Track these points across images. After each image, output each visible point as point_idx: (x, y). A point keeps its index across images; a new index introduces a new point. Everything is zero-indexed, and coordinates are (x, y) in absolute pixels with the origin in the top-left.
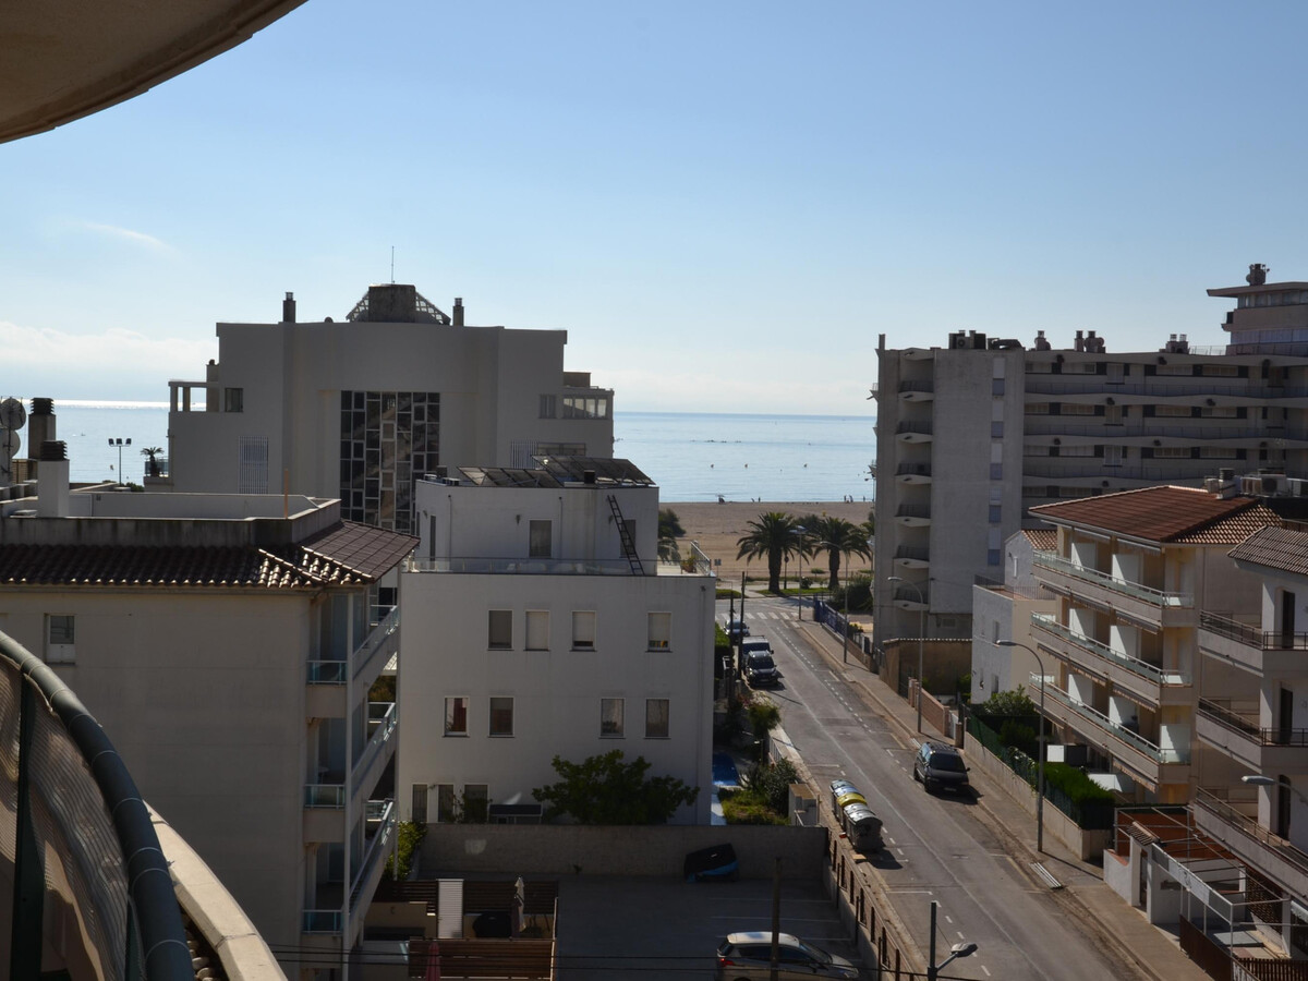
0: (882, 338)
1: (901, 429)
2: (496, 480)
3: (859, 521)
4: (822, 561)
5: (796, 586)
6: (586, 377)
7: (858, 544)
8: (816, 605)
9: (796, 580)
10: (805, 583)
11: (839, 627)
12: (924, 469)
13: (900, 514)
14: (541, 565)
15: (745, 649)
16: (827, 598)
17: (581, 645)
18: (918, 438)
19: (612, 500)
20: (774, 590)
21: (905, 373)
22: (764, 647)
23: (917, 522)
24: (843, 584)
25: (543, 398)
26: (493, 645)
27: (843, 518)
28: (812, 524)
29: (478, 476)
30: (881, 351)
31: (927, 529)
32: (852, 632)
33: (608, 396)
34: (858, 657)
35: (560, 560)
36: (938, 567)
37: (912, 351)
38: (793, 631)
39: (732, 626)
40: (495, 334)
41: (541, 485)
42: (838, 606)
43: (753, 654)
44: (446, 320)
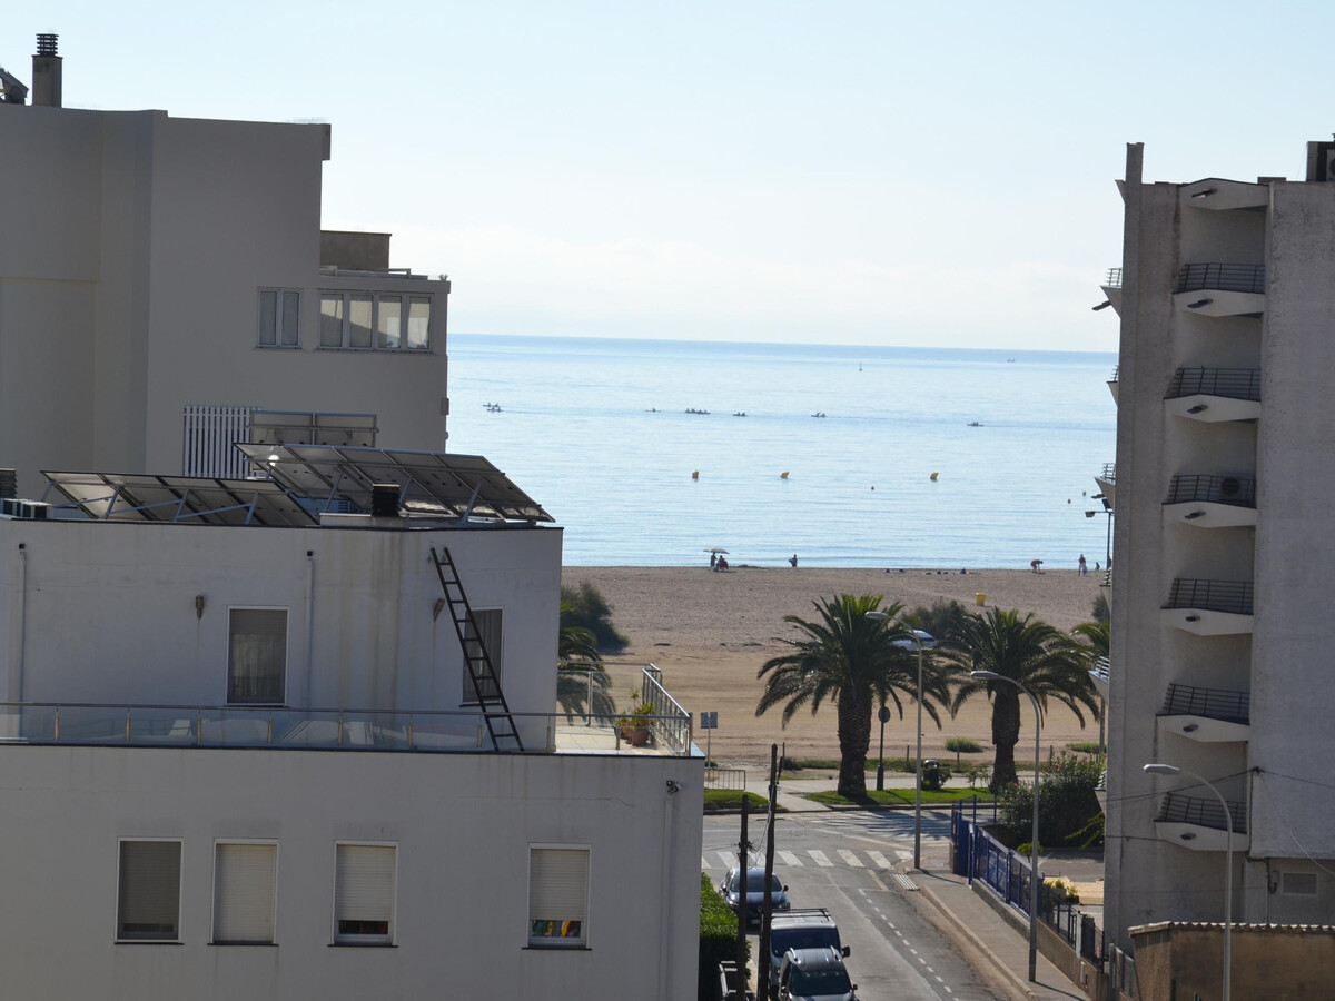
0: (1135, 153)
1: (1180, 387)
2: (141, 507)
3: (1069, 618)
4: (975, 719)
5: (906, 782)
6: (377, 245)
7: (1070, 680)
8: (960, 833)
9: (908, 767)
10: (932, 777)
11: (1016, 889)
12: (1238, 490)
13: (1174, 603)
14: (258, 725)
15: (777, 943)
16: (985, 815)
17: (357, 930)
18: (1224, 409)
19: (442, 561)
20: (851, 793)
21: (1194, 243)
22: (827, 937)
23: (1217, 623)
24: (1027, 779)
25: (268, 296)
26: (130, 930)
27: (1026, 610)
28: (950, 624)
29: (97, 495)
30: (1132, 187)
31: (1244, 640)
32: (1051, 902)
33: (433, 294)
34: (1067, 968)
35: (308, 712)
36: (1269, 740)
37: (1210, 187)
38: (900, 897)
39: (744, 882)
40: (147, 126)
41: (260, 521)
42: (1014, 836)
43: (796, 955)
44: (15, 91)
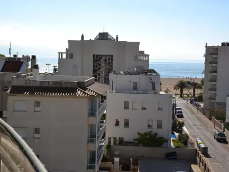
0: (207, 44)
1: (210, 63)
2: (126, 73)
3: (199, 82)
4: (192, 91)
5: (186, 96)
6: (143, 52)
7: (200, 88)
8: (191, 100)
9: (186, 94)
10: (188, 95)
11: (196, 105)
12: (215, 72)
13: (210, 81)
14: (135, 92)
15: (176, 109)
16: (193, 99)
17: (144, 109)
18: (214, 65)
19: (150, 78)
20: (181, 97)
21: (212, 51)
22: (180, 109)
23: (214, 83)
24: (196, 96)
25: (135, 56)
26: (125, 108)
27: (196, 81)
28: (189, 83)
29: (122, 72)
30: (206, 47)
31: (215, 85)
32: (199, 106)
33: (148, 56)
34: (200, 111)
35: (139, 90)
36: (218, 92)
37: (213, 46)
38: (186, 105)
39: (174, 104)
40: (125, 43)
41: (135, 75)
42: (196, 100)
43: (178, 110)
44: (115, 40)
